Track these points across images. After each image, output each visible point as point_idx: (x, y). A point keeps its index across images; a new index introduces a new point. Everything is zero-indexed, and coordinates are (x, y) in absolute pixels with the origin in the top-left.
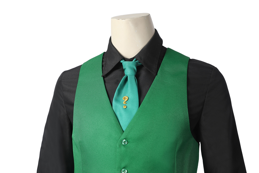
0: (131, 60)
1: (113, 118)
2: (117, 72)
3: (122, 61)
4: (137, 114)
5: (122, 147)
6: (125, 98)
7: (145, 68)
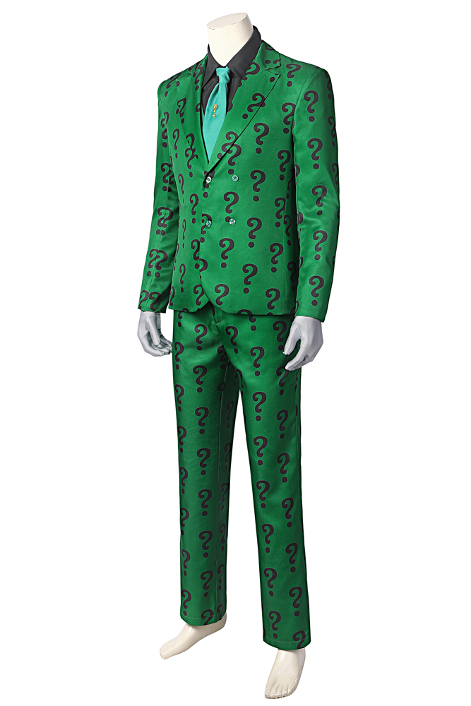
3: (217, 69)
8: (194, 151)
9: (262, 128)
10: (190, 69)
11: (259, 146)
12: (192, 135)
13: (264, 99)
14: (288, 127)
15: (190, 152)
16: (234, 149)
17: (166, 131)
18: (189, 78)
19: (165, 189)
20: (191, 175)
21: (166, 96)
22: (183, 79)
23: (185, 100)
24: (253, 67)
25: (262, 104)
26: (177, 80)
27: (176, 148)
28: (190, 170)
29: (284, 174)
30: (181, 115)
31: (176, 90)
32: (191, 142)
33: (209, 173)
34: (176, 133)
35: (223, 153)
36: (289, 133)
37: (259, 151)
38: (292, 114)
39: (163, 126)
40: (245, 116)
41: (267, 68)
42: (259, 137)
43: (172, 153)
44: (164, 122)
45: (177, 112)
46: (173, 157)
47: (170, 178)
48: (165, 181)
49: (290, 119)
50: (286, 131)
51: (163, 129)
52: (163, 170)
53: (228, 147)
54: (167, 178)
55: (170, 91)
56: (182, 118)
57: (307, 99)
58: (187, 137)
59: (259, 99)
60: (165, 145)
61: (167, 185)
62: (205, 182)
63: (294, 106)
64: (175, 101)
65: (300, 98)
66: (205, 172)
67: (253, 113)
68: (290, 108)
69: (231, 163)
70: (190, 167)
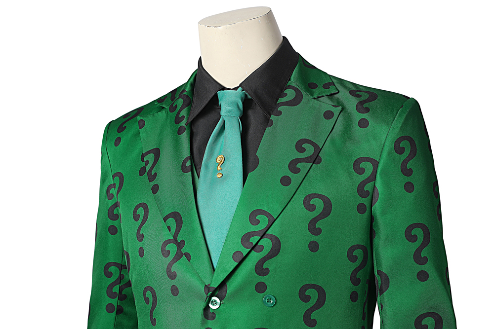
6: (219, 160)
8: (180, 245)
9: (319, 203)
10: (160, 100)
11: (314, 238)
12: (176, 216)
13: (318, 149)
14: (366, 201)
15: (172, 248)
16: (267, 243)
17: (116, 205)
18: (162, 115)
19: (110, 308)
20: (175, 291)
21: (116, 145)
22: (150, 117)
23: (157, 152)
24: (290, 94)
25: (315, 159)
26: (139, 118)
27: (140, 238)
28: (173, 282)
29: (358, 289)
30: (152, 178)
31: (138, 134)
32: (173, 229)
33: (216, 289)
34: (141, 211)
35: (245, 251)
36: (367, 214)
37: (314, 246)
38: (373, 178)
39: (110, 197)
40: (285, 181)
41: (316, 95)
42: (313, 222)
43: (131, 245)
44: (113, 191)
45: (142, 172)
46: (133, 254)
47: (121, 290)
48: (111, 295)
49: (368, 187)
50: (361, 208)
51: (111, 203)
52: (109, 275)
53: (254, 240)
54: (116, 289)
55: (126, 136)
56: (153, 183)
57: (399, 150)
58: (165, 220)
59: (309, 150)
60: (113, 230)
61: (115, 302)
62: (207, 308)
63: (375, 164)
64: (135, 154)
65: (386, 149)
66: (207, 287)
67: (300, 176)
68: (368, 167)
69: (260, 269)
70: (172, 276)
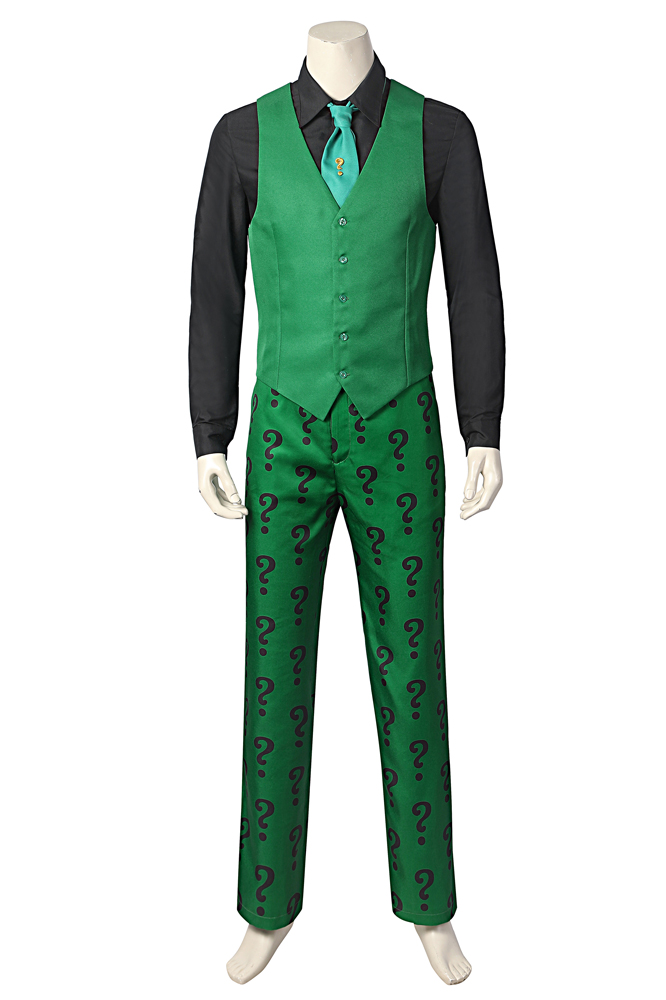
0: (344, 103)
1: (323, 189)
2: (321, 121)
3: (329, 105)
4: (357, 183)
5: (340, 228)
6: (338, 161)
7: (363, 114)
